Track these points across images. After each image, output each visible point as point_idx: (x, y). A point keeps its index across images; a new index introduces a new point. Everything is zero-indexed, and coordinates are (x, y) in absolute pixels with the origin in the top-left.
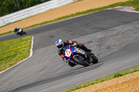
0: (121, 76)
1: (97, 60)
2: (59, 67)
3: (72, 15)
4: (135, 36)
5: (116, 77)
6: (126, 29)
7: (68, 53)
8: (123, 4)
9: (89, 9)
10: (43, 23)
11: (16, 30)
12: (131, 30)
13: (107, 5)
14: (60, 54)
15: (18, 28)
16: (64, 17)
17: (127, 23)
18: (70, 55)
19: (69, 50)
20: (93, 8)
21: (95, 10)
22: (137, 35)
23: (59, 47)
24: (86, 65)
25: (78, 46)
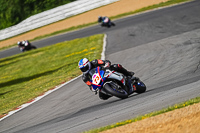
1: (145, 88)
7: (96, 79)
10: (119, 16)
11: (101, 19)
14: (85, 81)
15: (103, 16)
19: (98, 75)
23: (83, 69)
24: (123, 97)
25: (111, 68)
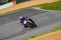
0: (34, 37)
2: (7, 33)
3: (13, 11)
4: (40, 20)
5: (32, 38)
6: (36, 17)
8: (35, 6)
9: (20, 8)
12: (39, 18)
13: (28, 7)
16: (9, 12)
17: (37, 14)
18: (26, 23)
20: (22, 8)
21: (23, 9)
22: (41, 19)
